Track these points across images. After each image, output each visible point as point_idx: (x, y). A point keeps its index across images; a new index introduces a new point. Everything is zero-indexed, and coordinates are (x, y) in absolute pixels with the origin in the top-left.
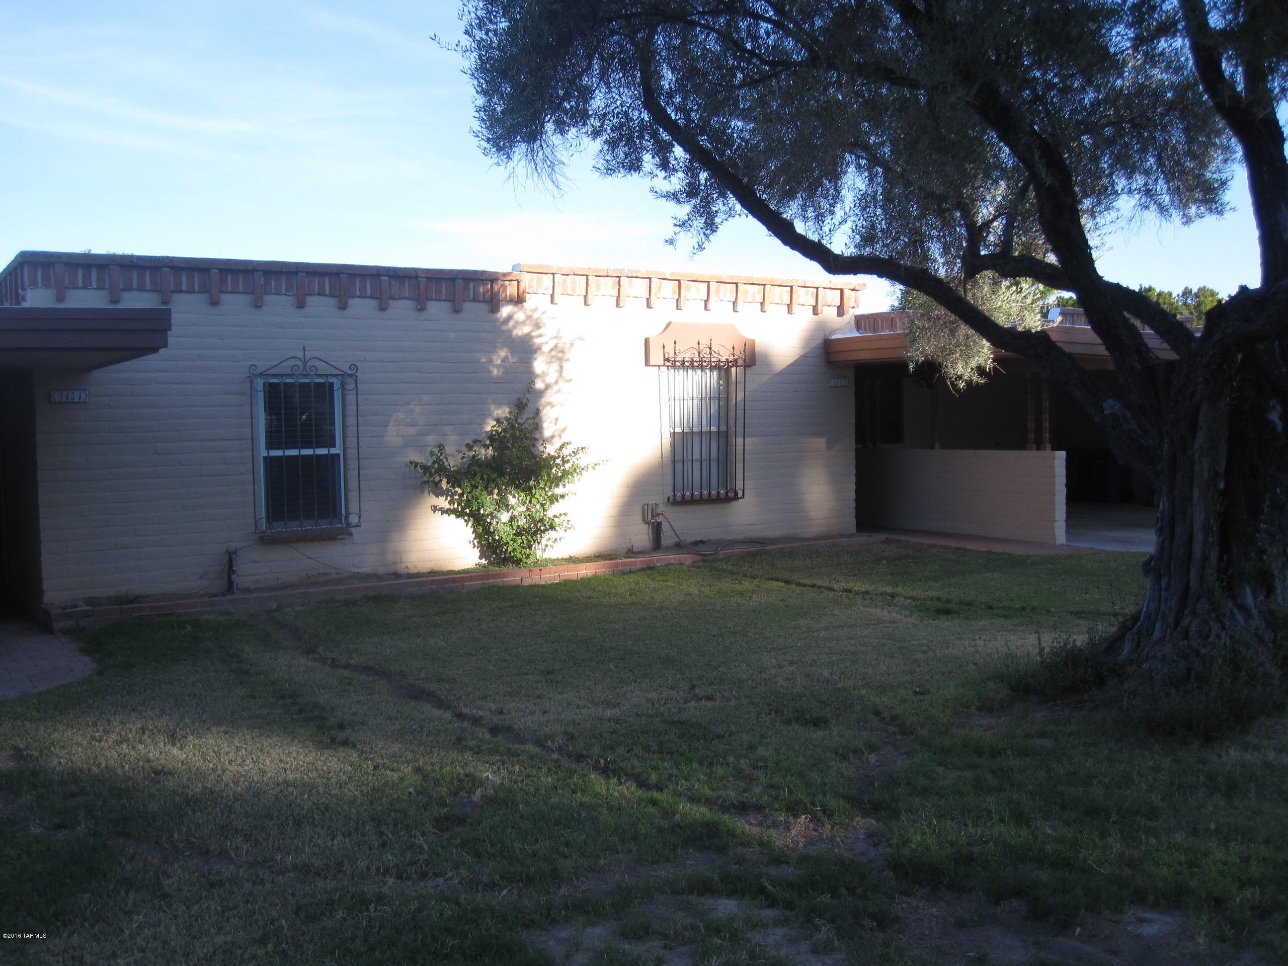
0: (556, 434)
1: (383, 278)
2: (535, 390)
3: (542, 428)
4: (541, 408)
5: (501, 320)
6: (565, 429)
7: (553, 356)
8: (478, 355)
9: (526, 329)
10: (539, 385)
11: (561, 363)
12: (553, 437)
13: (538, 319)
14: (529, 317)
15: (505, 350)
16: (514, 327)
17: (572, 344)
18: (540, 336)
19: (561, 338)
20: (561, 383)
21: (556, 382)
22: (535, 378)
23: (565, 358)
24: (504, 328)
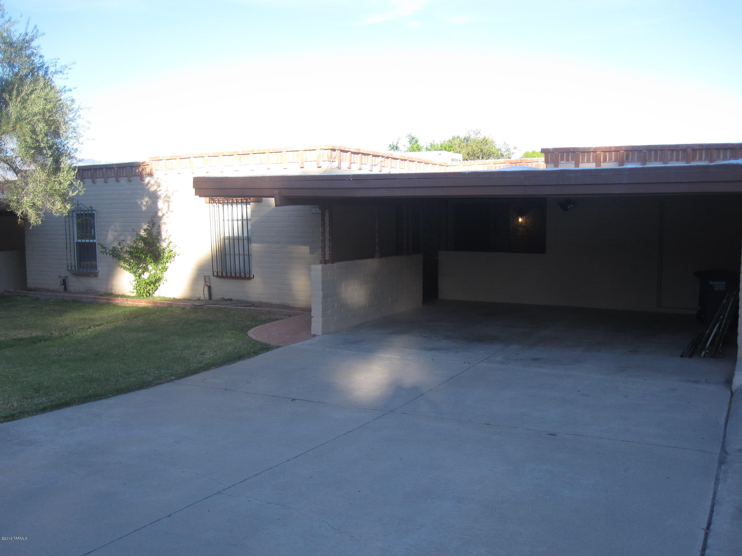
0: (167, 237)
1: (104, 169)
2: (158, 216)
3: (161, 235)
4: (161, 225)
5: (146, 184)
6: (171, 235)
7: (165, 200)
8: (137, 201)
9: (155, 188)
10: (160, 214)
11: (169, 203)
12: (166, 239)
13: (159, 182)
14: (156, 182)
15: (147, 197)
16: (150, 187)
17: (173, 194)
18: (160, 190)
19: (168, 191)
20: (169, 213)
21: (167, 213)
22: (158, 211)
23: (170, 201)
24: (147, 187)
